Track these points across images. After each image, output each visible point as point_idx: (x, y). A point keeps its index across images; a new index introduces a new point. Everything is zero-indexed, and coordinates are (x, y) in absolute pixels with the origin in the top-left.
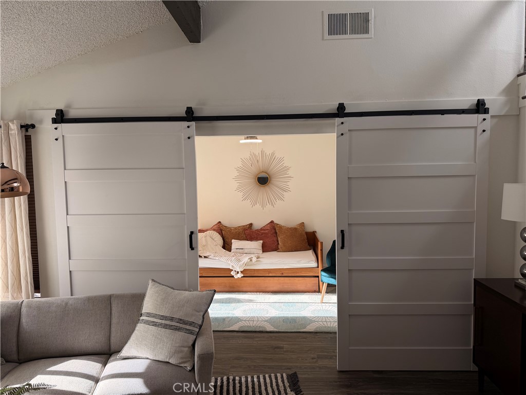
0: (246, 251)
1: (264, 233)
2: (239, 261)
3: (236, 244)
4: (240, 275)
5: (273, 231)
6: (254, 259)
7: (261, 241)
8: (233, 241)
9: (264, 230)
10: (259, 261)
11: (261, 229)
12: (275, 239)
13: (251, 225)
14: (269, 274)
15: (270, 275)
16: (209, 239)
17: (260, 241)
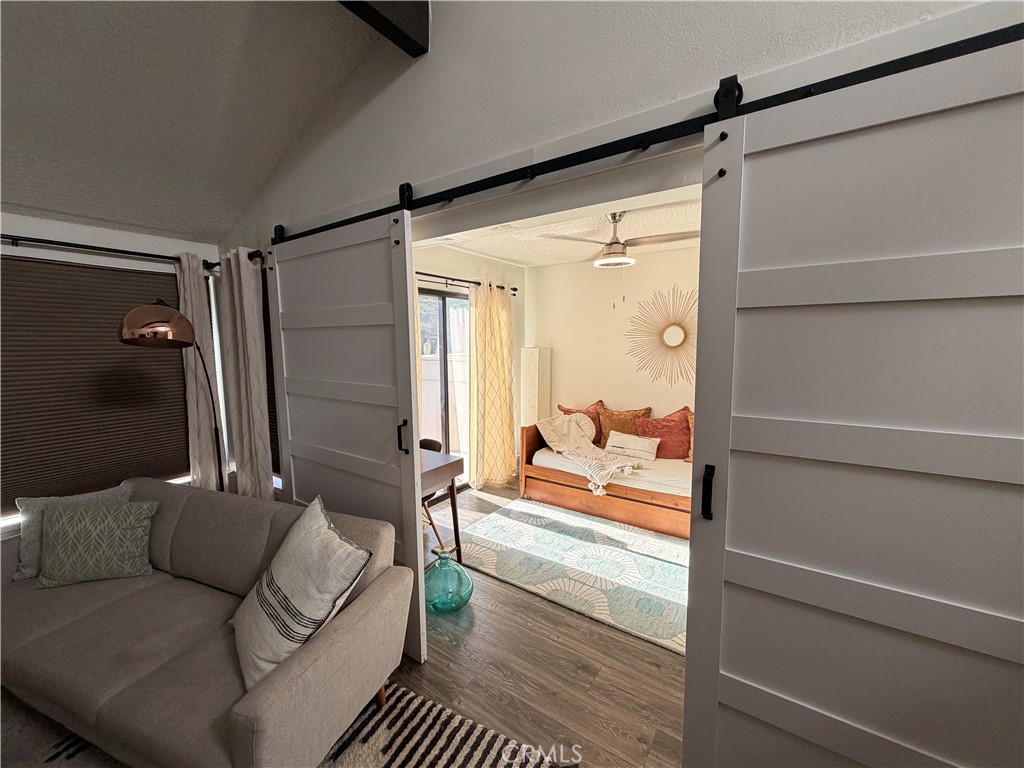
0: (628, 452)
1: (668, 426)
2: (603, 468)
3: (615, 438)
4: (600, 492)
5: (684, 425)
6: (628, 470)
7: (658, 440)
8: (612, 432)
9: (668, 421)
10: (637, 474)
11: (664, 420)
12: (684, 438)
13: (648, 411)
14: (651, 499)
15: (654, 502)
16: (573, 426)
17: (655, 439)
